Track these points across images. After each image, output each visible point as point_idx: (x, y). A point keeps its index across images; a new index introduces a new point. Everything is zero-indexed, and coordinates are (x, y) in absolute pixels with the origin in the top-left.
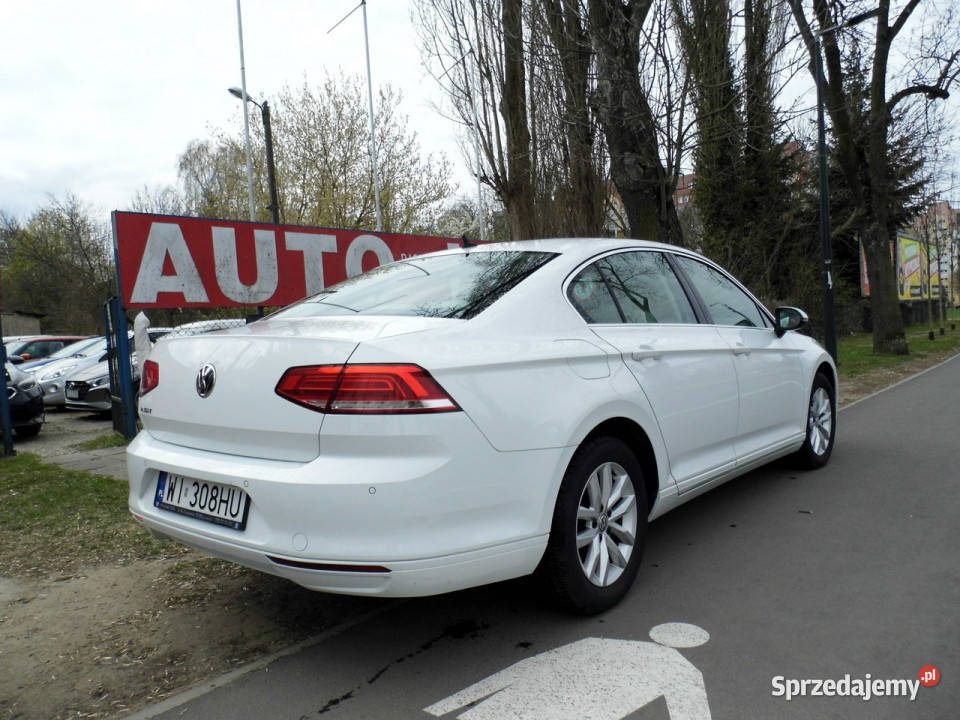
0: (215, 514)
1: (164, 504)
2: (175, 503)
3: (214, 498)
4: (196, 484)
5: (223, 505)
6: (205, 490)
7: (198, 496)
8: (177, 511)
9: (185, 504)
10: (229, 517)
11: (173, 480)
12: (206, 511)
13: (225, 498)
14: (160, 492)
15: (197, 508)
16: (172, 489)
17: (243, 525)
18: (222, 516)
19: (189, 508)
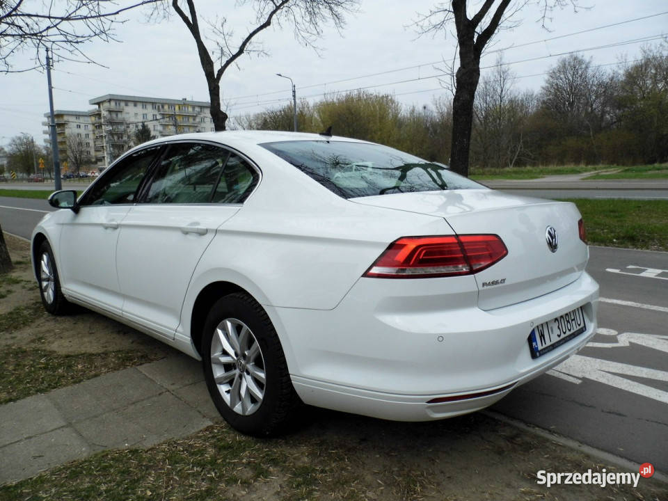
0: (572, 331)
1: (542, 350)
2: (548, 343)
3: (568, 322)
4: (556, 319)
5: (574, 322)
6: (562, 320)
7: (560, 326)
8: (554, 347)
9: (555, 339)
10: (579, 328)
11: (540, 328)
12: (568, 333)
13: (573, 318)
14: (534, 344)
15: (563, 336)
16: (542, 336)
17: (585, 326)
18: (575, 329)
19: (558, 339)
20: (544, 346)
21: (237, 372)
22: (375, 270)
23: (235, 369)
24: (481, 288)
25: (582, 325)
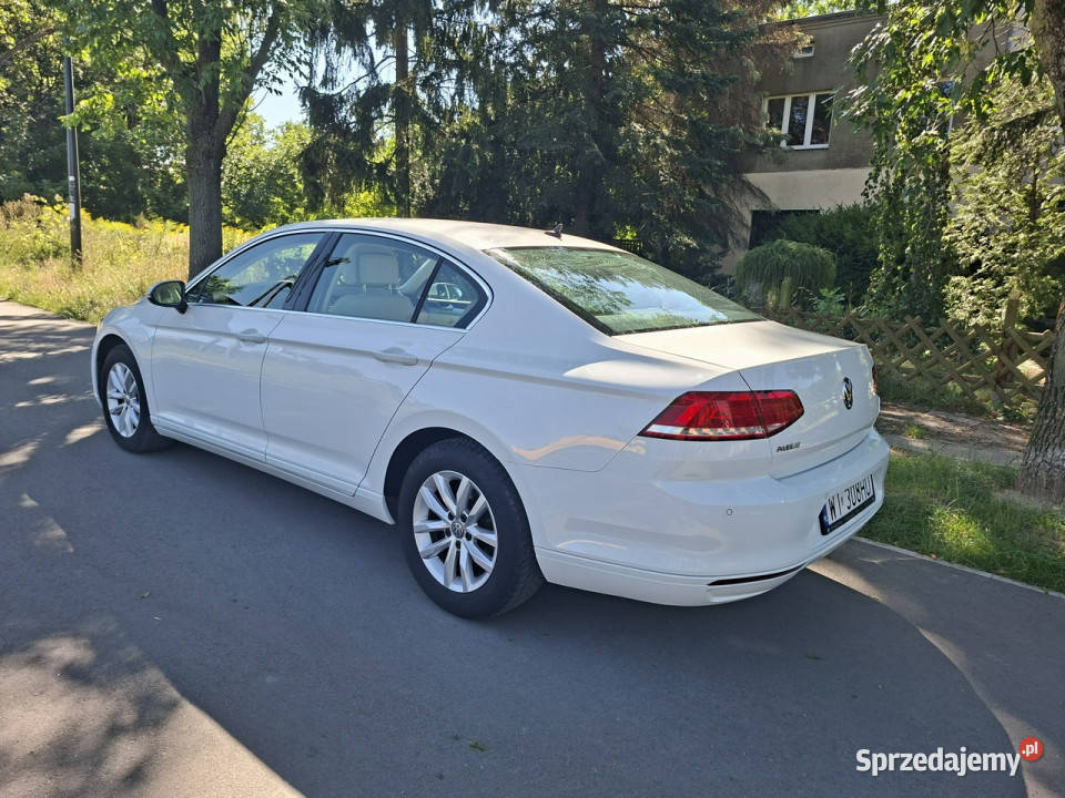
0: (862, 501)
1: (832, 524)
2: (839, 517)
3: (858, 491)
4: (847, 489)
5: (863, 491)
6: (852, 489)
7: (850, 497)
8: (844, 520)
9: (845, 512)
10: (868, 497)
11: (832, 502)
12: (858, 504)
13: (862, 486)
14: (825, 518)
15: (853, 508)
16: (833, 508)
17: (874, 496)
18: (865, 498)
19: (849, 511)
20: (835, 520)
21: (453, 539)
22: (655, 429)
23: (449, 535)
24: (775, 453)
25: (871, 494)
